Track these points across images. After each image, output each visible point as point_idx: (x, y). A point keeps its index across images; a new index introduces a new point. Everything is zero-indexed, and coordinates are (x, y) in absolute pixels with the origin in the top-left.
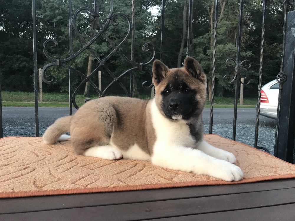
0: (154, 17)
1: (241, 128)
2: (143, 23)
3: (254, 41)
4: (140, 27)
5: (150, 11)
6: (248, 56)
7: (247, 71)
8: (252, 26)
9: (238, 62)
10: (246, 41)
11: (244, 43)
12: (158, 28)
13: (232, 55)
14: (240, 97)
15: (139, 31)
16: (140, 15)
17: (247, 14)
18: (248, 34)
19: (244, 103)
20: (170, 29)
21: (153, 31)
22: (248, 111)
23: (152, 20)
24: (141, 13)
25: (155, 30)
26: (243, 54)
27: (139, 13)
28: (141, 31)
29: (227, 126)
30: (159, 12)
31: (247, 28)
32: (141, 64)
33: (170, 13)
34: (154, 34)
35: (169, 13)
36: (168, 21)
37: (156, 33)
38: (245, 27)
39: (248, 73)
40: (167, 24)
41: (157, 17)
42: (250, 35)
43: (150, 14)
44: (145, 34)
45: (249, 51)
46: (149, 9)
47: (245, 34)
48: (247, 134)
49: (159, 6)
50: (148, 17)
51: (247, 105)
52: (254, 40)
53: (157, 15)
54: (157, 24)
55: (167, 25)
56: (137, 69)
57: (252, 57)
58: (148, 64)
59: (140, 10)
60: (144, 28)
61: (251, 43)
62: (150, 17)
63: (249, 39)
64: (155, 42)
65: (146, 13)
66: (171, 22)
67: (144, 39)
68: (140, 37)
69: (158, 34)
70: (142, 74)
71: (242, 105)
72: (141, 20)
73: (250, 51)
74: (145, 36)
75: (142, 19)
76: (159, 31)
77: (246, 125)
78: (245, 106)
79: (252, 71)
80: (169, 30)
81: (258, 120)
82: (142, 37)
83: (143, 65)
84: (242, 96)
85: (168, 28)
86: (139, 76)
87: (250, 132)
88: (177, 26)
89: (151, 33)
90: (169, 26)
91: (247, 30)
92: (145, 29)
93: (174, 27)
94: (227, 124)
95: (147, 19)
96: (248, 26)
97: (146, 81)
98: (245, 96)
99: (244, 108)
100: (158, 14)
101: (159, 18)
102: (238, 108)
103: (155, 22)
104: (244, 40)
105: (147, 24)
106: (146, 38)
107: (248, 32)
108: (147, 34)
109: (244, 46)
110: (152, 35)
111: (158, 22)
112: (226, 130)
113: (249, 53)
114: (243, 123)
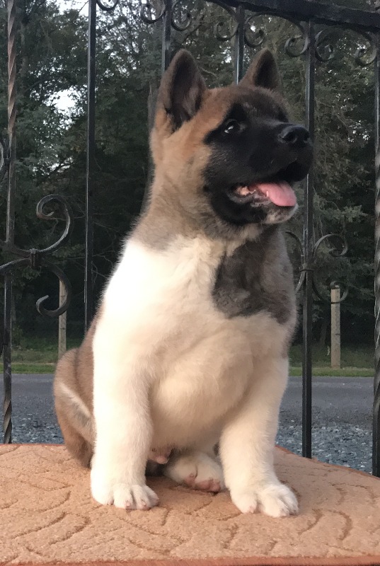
0: (63, 120)
2: (34, 137)
4: (26, 149)
5: (53, 103)
6: (350, 220)
7: (349, 265)
8: (358, 132)
9: (309, 239)
10: (343, 177)
11: (334, 182)
12: (75, 151)
15: (21, 160)
16: (23, 116)
17: (341, 99)
18: (348, 156)
19: (345, 362)
20: (110, 150)
21: (62, 159)
23: (59, 129)
24: (28, 110)
25: (69, 157)
26: (337, 214)
27: (22, 109)
28: (26, 159)
30: (79, 104)
31: (344, 137)
32: (33, 251)
33: (109, 106)
34: (65, 167)
35: (105, 106)
36: (105, 128)
37: (70, 164)
38: (337, 136)
39: (353, 272)
40: (102, 138)
41: (73, 118)
42: (355, 160)
43: (52, 112)
44: (38, 167)
45: (353, 206)
46: (50, 99)
47: (336, 155)
49: (78, 89)
50: (47, 120)
53: (72, 114)
54: (72, 138)
55: (101, 141)
57: (363, 222)
59: (25, 104)
60: (37, 152)
61: (358, 180)
62: (51, 121)
63: (350, 171)
64: (66, 190)
65: (40, 109)
66: (112, 130)
67: (35, 180)
68: (25, 176)
69: (78, 167)
70: (30, 278)
71: (338, 369)
72: (27, 130)
73: (357, 205)
74: (39, 173)
75: (29, 127)
76: (80, 158)
79: (367, 265)
80: (106, 153)
82: (30, 176)
83: (37, 253)
85: (104, 147)
86: (23, 284)
88: (131, 140)
89: (57, 165)
90: (106, 142)
92: (38, 156)
93: (122, 144)
95: (45, 127)
97: (47, 296)
99: (347, 376)
100: (74, 111)
101: (78, 121)
103: (66, 133)
104: (336, 173)
105: (45, 139)
106: (41, 178)
107: (347, 151)
108: (44, 168)
109: (336, 191)
110: (57, 168)
111: (75, 134)
112: (290, 441)
113: (354, 211)
114: (345, 422)
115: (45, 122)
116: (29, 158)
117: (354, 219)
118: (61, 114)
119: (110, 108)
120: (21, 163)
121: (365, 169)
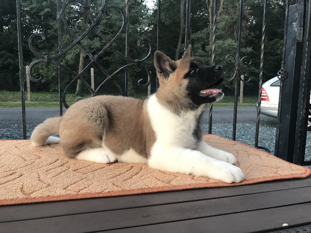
0: (149, 11)
1: (241, 127)
2: (138, 17)
3: (254, 37)
4: (135, 21)
5: (146, 4)
6: (248, 52)
7: (247, 68)
8: (252, 20)
9: (239, 58)
10: (247, 36)
11: (244, 38)
12: (154, 23)
13: (232, 51)
14: (240, 96)
15: (134, 25)
16: (134, 8)
17: (247, 8)
18: (248, 29)
19: (244, 101)
20: (167, 23)
21: (149, 26)
22: (248, 110)
23: (148, 14)
24: (136, 6)
25: (151, 25)
26: (244, 50)
27: (134, 5)
28: (135, 25)
29: (227, 125)
30: (155, 5)
31: (247, 22)
32: (136, 60)
34: (150, 29)
35: (165, 6)
36: (165, 14)
37: (152, 28)
38: (245, 21)
39: (248, 70)
40: (164, 18)
41: (153, 10)
42: (251, 31)
43: (145, 7)
44: (140, 28)
45: (249, 47)
46: (144, 2)
47: (244, 28)
48: (247, 133)
50: (143, 10)
51: (247, 104)
52: (254, 35)
53: (153, 9)
54: (153, 18)
55: (164, 20)
56: (132, 66)
57: (252, 53)
58: (144, 60)
59: (135, 3)
60: (140, 22)
61: (251, 38)
62: (145, 11)
63: (249, 35)
64: (151, 38)
65: (141, 6)
66: (168, 15)
67: (139, 34)
68: (135, 32)
69: (155, 29)
70: (137, 71)
71: (242, 104)
72: (136, 14)
73: (251, 47)
74: (141, 31)
75: (137, 12)
76: (155, 26)
77: (246, 124)
78: (245, 104)
79: (252, 68)
80: (165, 24)
81: (258, 118)
82: (137, 32)
83: (138, 61)
84: (241, 94)
85: (165, 22)
86: (135, 74)
87: (250, 131)
88: (174, 20)
89: (147, 28)
90: (165, 20)
91: (247, 24)
92: (140, 24)
93: (171, 21)
94: (227, 123)
95: (142, 13)
96: (248, 20)
97: (142, 79)
98: (245, 94)
99: (244, 106)
100: (154, 8)
101: (155, 11)
102: (238, 107)
103: (151, 16)
104: (244, 35)
105: (143, 18)
106: (141, 34)
107: (248, 27)
108: (143, 29)
109: (244, 41)
110: (147, 29)
111: (154, 16)
112: (226, 129)
113: (249, 49)
114: (244, 122)
115: (143, 11)
116: (137, 25)
117: (249, 52)
118: (149, 8)
119: (167, 7)
120: (133, 27)
121: (254, 34)
